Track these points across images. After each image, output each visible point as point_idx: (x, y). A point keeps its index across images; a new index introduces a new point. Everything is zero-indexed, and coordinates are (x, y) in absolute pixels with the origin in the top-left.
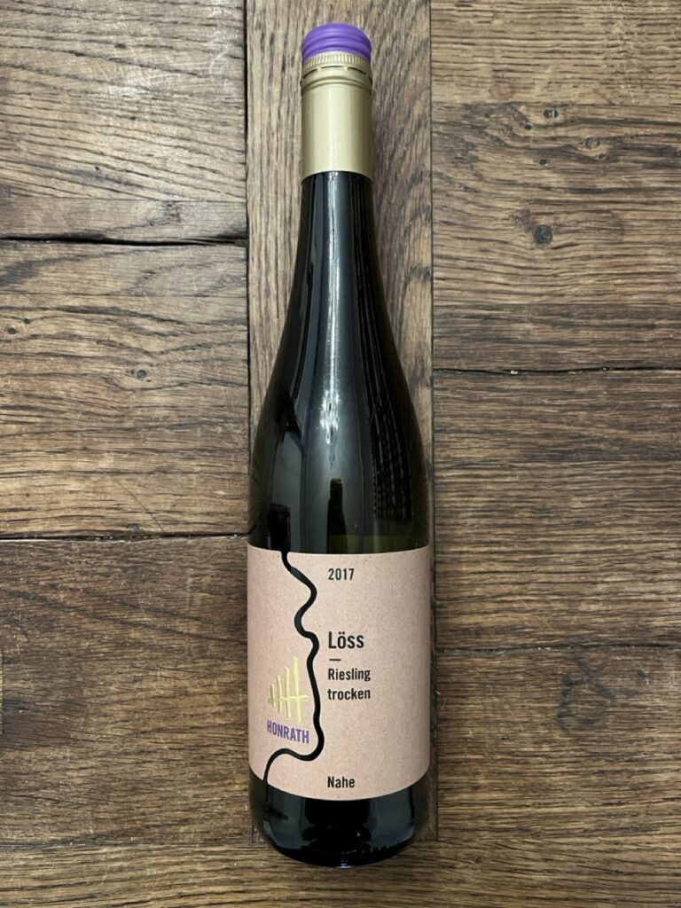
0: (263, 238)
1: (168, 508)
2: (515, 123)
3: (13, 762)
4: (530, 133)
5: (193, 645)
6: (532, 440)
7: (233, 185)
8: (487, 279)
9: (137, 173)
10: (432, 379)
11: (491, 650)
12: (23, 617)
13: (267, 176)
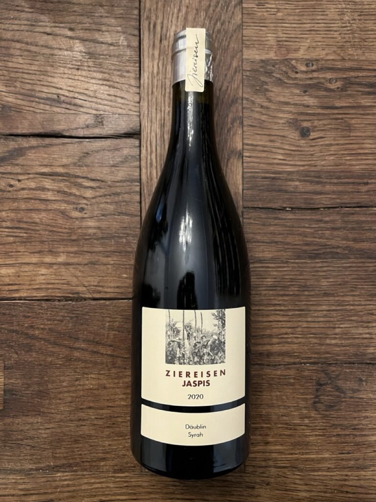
0: (149, 135)
1: (95, 284)
2: (289, 70)
3: (9, 424)
4: (297, 76)
5: (109, 360)
6: (299, 247)
7: (132, 106)
8: (274, 157)
9: (80, 99)
10: (243, 212)
11: (276, 365)
12: (15, 344)
13: (151, 100)
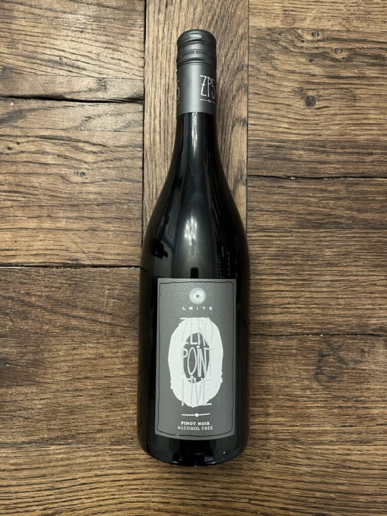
0: (153, 100)
1: (95, 251)
2: (295, 39)
3: (2, 395)
4: (304, 45)
5: (108, 329)
6: (303, 216)
7: (137, 70)
8: (277, 125)
9: (82, 62)
10: (247, 180)
11: (278, 336)
12: (11, 311)
13: (156, 66)
